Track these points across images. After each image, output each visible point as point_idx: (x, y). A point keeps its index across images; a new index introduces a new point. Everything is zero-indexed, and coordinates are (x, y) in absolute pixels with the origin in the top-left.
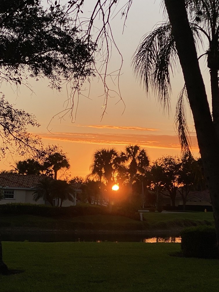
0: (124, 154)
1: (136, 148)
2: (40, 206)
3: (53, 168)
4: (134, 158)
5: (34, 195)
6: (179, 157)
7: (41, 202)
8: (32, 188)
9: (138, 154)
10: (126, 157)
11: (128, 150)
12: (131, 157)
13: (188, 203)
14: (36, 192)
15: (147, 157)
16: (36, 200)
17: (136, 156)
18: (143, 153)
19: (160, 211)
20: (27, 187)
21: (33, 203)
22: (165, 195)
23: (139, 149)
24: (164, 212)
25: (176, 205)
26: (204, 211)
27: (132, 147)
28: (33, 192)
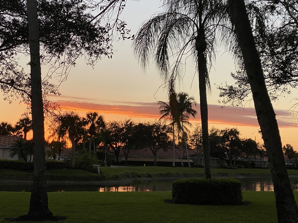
0: (85, 119)
1: (95, 115)
2: (15, 162)
3: (23, 130)
4: (93, 122)
5: (10, 152)
6: (123, 122)
7: (16, 158)
8: (8, 146)
9: (97, 119)
10: (86, 122)
11: (88, 116)
12: (90, 122)
13: (129, 159)
14: (12, 150)
15: (104, 122)
16: (12, 157)
17: (95, 122)
18: (101, 118)
19: (109, 165)
20: (4, 146)
21: (10, 159)
22: (111, 153)
23: (97, 115)
24: (112, 166)
25: (120, 161)
26: (143, 165)
27: (91, 114)
28: (10, 150)
